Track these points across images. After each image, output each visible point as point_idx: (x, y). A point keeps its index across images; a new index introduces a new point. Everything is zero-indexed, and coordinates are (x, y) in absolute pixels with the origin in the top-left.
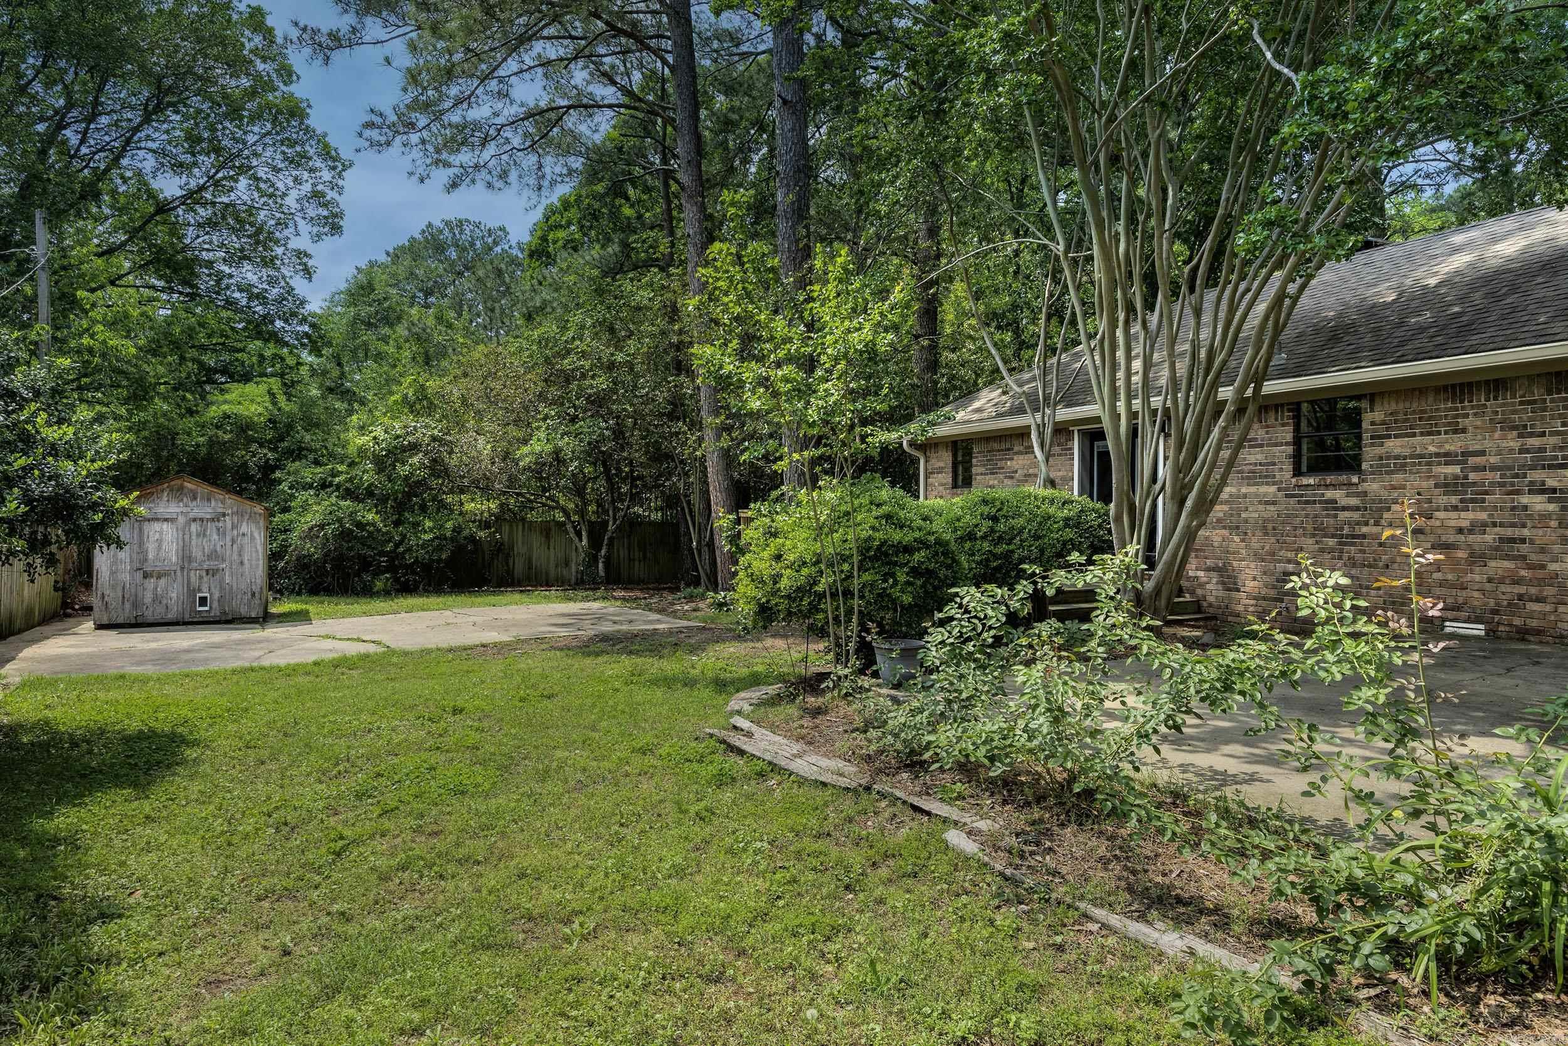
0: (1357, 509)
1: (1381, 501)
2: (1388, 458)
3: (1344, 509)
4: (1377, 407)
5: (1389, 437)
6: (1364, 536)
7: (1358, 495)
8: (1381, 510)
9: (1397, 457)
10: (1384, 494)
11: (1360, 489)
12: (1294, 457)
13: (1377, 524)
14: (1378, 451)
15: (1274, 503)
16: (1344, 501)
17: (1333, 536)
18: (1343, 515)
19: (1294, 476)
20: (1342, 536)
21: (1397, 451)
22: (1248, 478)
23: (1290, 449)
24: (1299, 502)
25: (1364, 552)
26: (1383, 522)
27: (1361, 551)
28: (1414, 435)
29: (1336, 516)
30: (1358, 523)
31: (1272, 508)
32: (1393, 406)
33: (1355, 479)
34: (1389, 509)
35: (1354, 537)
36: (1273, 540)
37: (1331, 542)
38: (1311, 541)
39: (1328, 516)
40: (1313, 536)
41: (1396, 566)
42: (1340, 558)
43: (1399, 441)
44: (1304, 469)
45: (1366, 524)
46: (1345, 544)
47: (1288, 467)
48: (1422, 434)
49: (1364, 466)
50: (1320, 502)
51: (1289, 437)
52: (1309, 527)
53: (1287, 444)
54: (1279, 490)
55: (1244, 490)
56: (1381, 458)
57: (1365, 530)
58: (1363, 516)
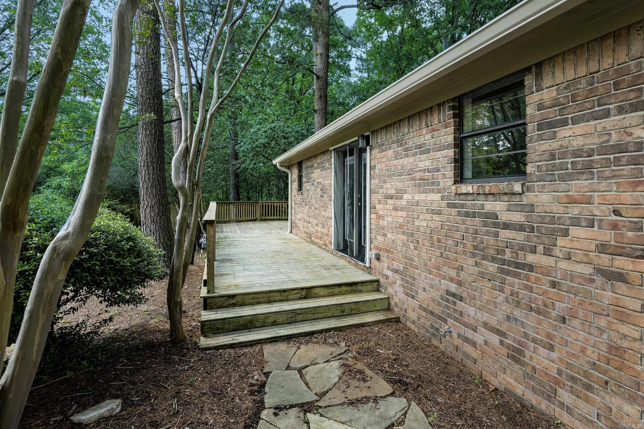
0: (521, 228)
1: (553, 221)
2: (563, 155)
3: (506, 226)
4: (547, 81)
5: (564, 123)
6: (531, 268)
7: (522, 208)
8: (552, 233)
9: (577, 153)
10: (557, 209)
11: (525, 200)
12: (456, 161)
13: (548, 252)
14: (546, 146)
15: (439, 213)
16: (504, 217)
17: (494, 260)
18: (505, 234)
19: (455, 182)
20: (503, 262)
21: (577, 143)
22: (420, 185)
23: (451, 153)
24: (459, 213)
25: (531, 290)
26: (557, 251)
27: (527, 287)
28: (607, 114)
29: (496, 235)
30: (522, 248)
31: (436, 217)
32: (570, 74)
33: (517, 187)
34: (566, 233)
35: (518, 265)
36: (438, 253)
37: (492, 267)
38: (471, 261)
39: (487, 233)
40: (474, 255)
41: (576, 323)
42: (502, 290)
43: (579, 128)
44: (468, 173)
45: (534, 251)
46: (508, 273)
47: (449, 172)
48: (621, 110)
49: (530, 169)
50: (480, 215)
51: (450, 139)
52: (469, 244)
53: (448, 147)
54: (443, 198)
55: (416, 198)
56: (552, 157)
57: (531, 258)
58: (528, 239)
